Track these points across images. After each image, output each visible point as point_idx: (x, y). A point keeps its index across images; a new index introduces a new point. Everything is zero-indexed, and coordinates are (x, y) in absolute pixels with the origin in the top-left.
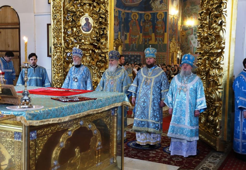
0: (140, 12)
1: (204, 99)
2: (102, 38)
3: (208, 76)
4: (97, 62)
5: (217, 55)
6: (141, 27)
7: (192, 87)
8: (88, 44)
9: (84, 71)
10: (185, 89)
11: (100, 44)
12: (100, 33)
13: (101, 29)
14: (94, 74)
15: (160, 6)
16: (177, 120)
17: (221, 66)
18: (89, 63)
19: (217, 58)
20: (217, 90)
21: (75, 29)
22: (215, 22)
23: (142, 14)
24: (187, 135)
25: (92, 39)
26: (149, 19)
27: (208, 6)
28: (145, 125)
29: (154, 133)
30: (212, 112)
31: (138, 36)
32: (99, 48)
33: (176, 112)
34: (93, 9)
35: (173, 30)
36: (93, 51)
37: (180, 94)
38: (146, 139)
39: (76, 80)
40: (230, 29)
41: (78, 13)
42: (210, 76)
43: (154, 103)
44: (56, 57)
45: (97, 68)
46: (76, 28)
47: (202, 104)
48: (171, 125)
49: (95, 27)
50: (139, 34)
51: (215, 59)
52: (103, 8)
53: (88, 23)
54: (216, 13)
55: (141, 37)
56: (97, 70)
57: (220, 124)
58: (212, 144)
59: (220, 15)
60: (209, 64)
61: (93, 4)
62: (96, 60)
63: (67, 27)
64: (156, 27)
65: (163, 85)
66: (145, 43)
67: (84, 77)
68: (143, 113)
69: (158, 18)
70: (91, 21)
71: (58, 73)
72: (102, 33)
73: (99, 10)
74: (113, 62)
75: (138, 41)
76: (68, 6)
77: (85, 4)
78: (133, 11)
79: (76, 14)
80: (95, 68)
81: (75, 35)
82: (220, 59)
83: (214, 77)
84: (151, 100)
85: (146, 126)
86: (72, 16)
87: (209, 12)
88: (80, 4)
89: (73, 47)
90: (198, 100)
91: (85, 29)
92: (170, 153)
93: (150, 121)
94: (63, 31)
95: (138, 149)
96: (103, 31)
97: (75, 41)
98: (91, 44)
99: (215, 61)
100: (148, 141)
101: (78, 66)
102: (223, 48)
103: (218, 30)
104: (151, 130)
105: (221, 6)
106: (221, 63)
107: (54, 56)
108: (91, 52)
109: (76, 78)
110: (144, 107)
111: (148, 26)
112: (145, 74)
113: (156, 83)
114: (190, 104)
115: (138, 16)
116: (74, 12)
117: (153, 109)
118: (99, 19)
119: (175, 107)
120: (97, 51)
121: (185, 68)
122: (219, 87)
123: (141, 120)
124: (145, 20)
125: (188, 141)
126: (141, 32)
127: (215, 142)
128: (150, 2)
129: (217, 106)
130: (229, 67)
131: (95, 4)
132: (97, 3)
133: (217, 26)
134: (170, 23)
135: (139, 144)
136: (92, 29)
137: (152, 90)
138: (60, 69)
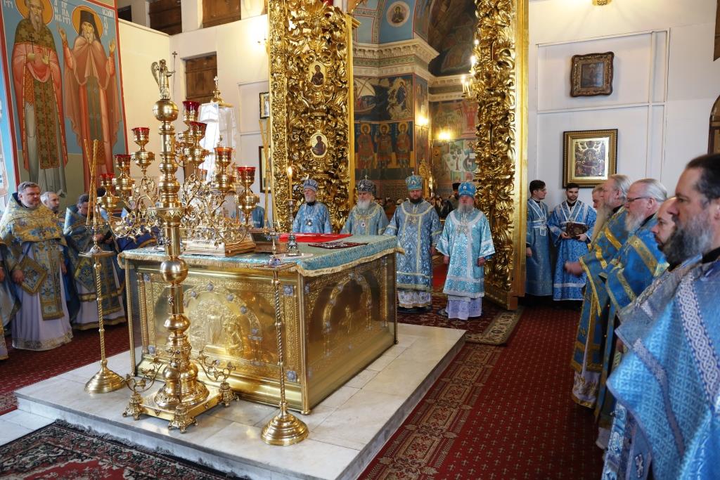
0: (373, 123)
1: (491, 242)
2: (340, 163)
3: (493, 211)
4: (335, 197)
5: (505, 182)
6: (375, 144)
7: (474, 226)
8: (322, 173)
9: (320, 210)
10: (466, 230)
11: (337, 172)
12: (337, 156)
13: (339, 150)
14: (331, 214)
15: (403, 113)
16: (455, 271)
17: (511, 197)
18: (324, 198)
19: (505, 186)
20: (506, 229)
21: (303, 153)
22: (500, 138)
23: (375, 125)
24: (469, 291)
25: (326, 166)
26: (387, 132)
27: (489, 118)
28: (411, 280)
29: (425, 291)
30: (501, 259)
31: (371, 158)
32: (337, 178)
33: (454, 260)
34: (327, 124)
35: (422, 148)
36: (329, 182)
37: (459, 236)
38: (412, 299)
39: (310, 223)
40: (520, 148)
41: (307, 130)
42: (496, 211)
43: (423, 250)
44: (279, 192)
45: (334, 205)
46: (305, 151)
47: (488, 249)
48: (447, 279)
49: (330, 149)
50: (372, 154)
51: (502, 188)
52: (341, 121)
53: (320, 143)
54: (501, 127)
55: (376, 159)
56: (335, 208)
57: (512, 275)
58: (501, 301)
59: (507, 129)
60: (493, 195)
61: (327, 116)
62: (333, 194)
63: (293, 150)
64: (398, 143)
65: (433, 225)
66: (381, 168)
67: (320, 218)
68: (408, 264)
69: (400, 130)
70: (324, 140)
71: (282, 215)
72: (340, 156)
73: (336, 125)
74: (365, 196)
75: (372, 165)
76: (293, 121)
77: (316, 117)
78: (362, 121)
79: (304, 132)
80: (332, 206)
81: (304, 160)
82: (509, 188)
83: (502, 212)
84: (419, 246)
85: (413, 282)
86: (300, 135)
87: (490, 126)
88: (310, 118)
89: (301, 177)
90: (483, 244)
91: (317, 152)
92: (447, 317)
93: (419, 274)
94: (287, 155)
95: (402, 313)
96: (342, 153)
97: (304, 169)
98: (326, 172)
99: (502, 191)
100: (415, 302)
101: (311, 204)
102: (513, 173)
103: (504, 150)
104: (420, 286)
105: (507, 119)
106: (512, 193)
107: (275, 190)
108: (325, 183)
109: (310, 221)
110: (410, 256)
111: (386, 143)
112: (407, 211)
113: (424, 223)
114: (473, 248)
115: (369, 128)
116: (302, 129)
117: (422, 258)
118: (335, 137)
119: (453, 254)
120: (334, 181)
121: (465, 202)
122: (509, 225)
123: (407, 274)
124: (380, 134)
125: (472, 299)
126: (375, 152)
127: (505, 298)
128: (387, 108)
129: (507, 251)
130: (521, 197)
131: (330, 117)
132: (333, 115)
133: (503, 144)
134: (417, 138)
135: (404, 308)
136: (326, 151)
137: (419, 233)
138: (285, 209)
